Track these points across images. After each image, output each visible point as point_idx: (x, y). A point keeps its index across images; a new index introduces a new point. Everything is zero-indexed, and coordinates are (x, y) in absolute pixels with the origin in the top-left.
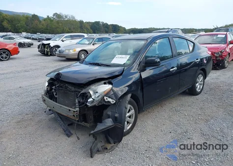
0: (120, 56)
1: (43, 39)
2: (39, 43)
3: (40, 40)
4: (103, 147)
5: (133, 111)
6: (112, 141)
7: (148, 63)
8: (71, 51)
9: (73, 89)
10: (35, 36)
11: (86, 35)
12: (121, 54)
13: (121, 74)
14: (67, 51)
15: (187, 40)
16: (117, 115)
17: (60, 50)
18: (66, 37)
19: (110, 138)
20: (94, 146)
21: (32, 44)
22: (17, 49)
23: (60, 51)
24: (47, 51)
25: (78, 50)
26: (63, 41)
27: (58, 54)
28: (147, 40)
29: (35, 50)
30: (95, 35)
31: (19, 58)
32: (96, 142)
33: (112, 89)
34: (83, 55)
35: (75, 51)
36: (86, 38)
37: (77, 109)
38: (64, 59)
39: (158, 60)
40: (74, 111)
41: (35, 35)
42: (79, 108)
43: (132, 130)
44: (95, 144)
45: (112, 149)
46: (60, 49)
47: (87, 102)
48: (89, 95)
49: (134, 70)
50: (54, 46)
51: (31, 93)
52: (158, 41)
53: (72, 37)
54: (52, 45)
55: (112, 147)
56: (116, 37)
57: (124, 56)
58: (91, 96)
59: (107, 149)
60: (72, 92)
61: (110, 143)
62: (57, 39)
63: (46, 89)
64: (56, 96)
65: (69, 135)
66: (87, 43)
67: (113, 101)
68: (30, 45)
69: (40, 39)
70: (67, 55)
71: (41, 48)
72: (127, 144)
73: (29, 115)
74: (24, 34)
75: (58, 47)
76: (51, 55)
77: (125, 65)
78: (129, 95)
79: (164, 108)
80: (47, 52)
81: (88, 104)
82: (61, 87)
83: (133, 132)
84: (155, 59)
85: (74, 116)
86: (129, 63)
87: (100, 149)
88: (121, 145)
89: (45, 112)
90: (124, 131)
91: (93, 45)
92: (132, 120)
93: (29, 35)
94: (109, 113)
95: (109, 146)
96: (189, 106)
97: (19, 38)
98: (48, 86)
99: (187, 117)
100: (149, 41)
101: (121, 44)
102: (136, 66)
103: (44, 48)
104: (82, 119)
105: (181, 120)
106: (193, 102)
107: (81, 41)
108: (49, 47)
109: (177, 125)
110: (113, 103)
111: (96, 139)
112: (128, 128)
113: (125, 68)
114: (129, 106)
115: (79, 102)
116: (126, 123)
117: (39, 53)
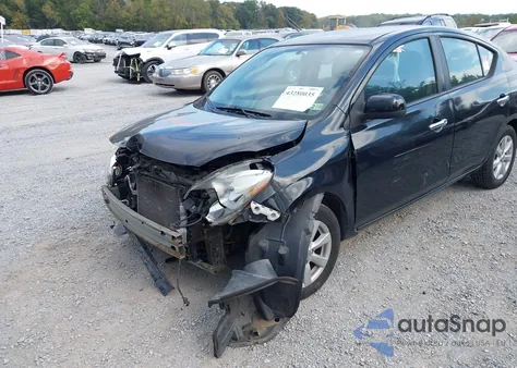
0: (298, 89)
1: (128, 44)
2: (119, 53)
3: (121, 45)
4: (247, 329)
5: (326, 238)
6: (269, 313)
7: (372, 109)
8: (186, 71)
9: (173, 177)
10: (111, 36)
11: (222, 34)
12: (301, 83)
13: (298, 140)
14: (177, 72)
15: (477, 44)
16: (283, 250)
17: (161, 70)
18: (176, 39)
19: (265, 307)
20: (224, 329)
21: (104, 56)
22: (68, 67)
23: (161, 73)
24: (133, 71)
25: (203, 68)
26: (169, 48)
27: (156, 79)
28: (369, 45)
29: (107, 70)
30: (243, 32)
31: (72, 88)
32: (228, 317)
33: (271, 182)
34: (213, 81)
35: (195, 72)
36: (222, 41)
37: (183, 231)
38: (172, 90)
39: (401, 101)
40: (173, 237)
41: (112, 34)
42: (187, 228)
43: (322, 284)
44: (225, 321)
45: (270, 335)
46: (161, 66)
47: (207, 212)
48: (212, 196)
49: (332, 129)
50: (149, 61)
51: (90, 173)
52: (399, 50)
53: (189, 39)
54: (144, 57)
55: (270, 329)
56: (293, 36)
57: (306, 89)
58: (217, 199)
59: (256, 334)
60: (172, 184)
61: (265, 318)
62: (156, 44)
63: (111, 172)
64: (134, 192)
65: (165, 290)
66: (224, 50)
67: (274, 215)
68: (98, 58)
69: (123, 43)
70: (178, 81)
71: (122, 64)
72: (309, 323)
73: (79, 231)
74: (89, 32)
75: (159, 61)
76: (143, 81)
77: (310, 114)
78: (319, 198)
79: (407, 222)
80: (135, 74)
81: (209, 218)
82: (147, 169)
83: (327, 287)
84: (392, 99)
85: (173, 247)
86: (319, 107)
87: (240, 334)
88: (292, 324)
89: (112, 227)
90: (304, 286)
91: (238, 56)
92: (324, 259)
93: (100, 34)
94: (264, 244)
95: (261, 327)
96: (472, 218)
97: (75, 43)
98: (116, 165)
99: (468, 249)
100: (376, 47)
101: (300, 55)
102: (337, 116)
103: (128, 64)
104: (195, 253)
105: (452, 257)
106: (484, 208)
107: (211, 46)
108: (138, 62)
109: (442, 272)
110: (273, 219)
111: (228, 311)
112: (314, 278)
113: (310, 123)
114: (317, 224)
115: (188, 212)
116: (308, 266)
117: (117, 76)
